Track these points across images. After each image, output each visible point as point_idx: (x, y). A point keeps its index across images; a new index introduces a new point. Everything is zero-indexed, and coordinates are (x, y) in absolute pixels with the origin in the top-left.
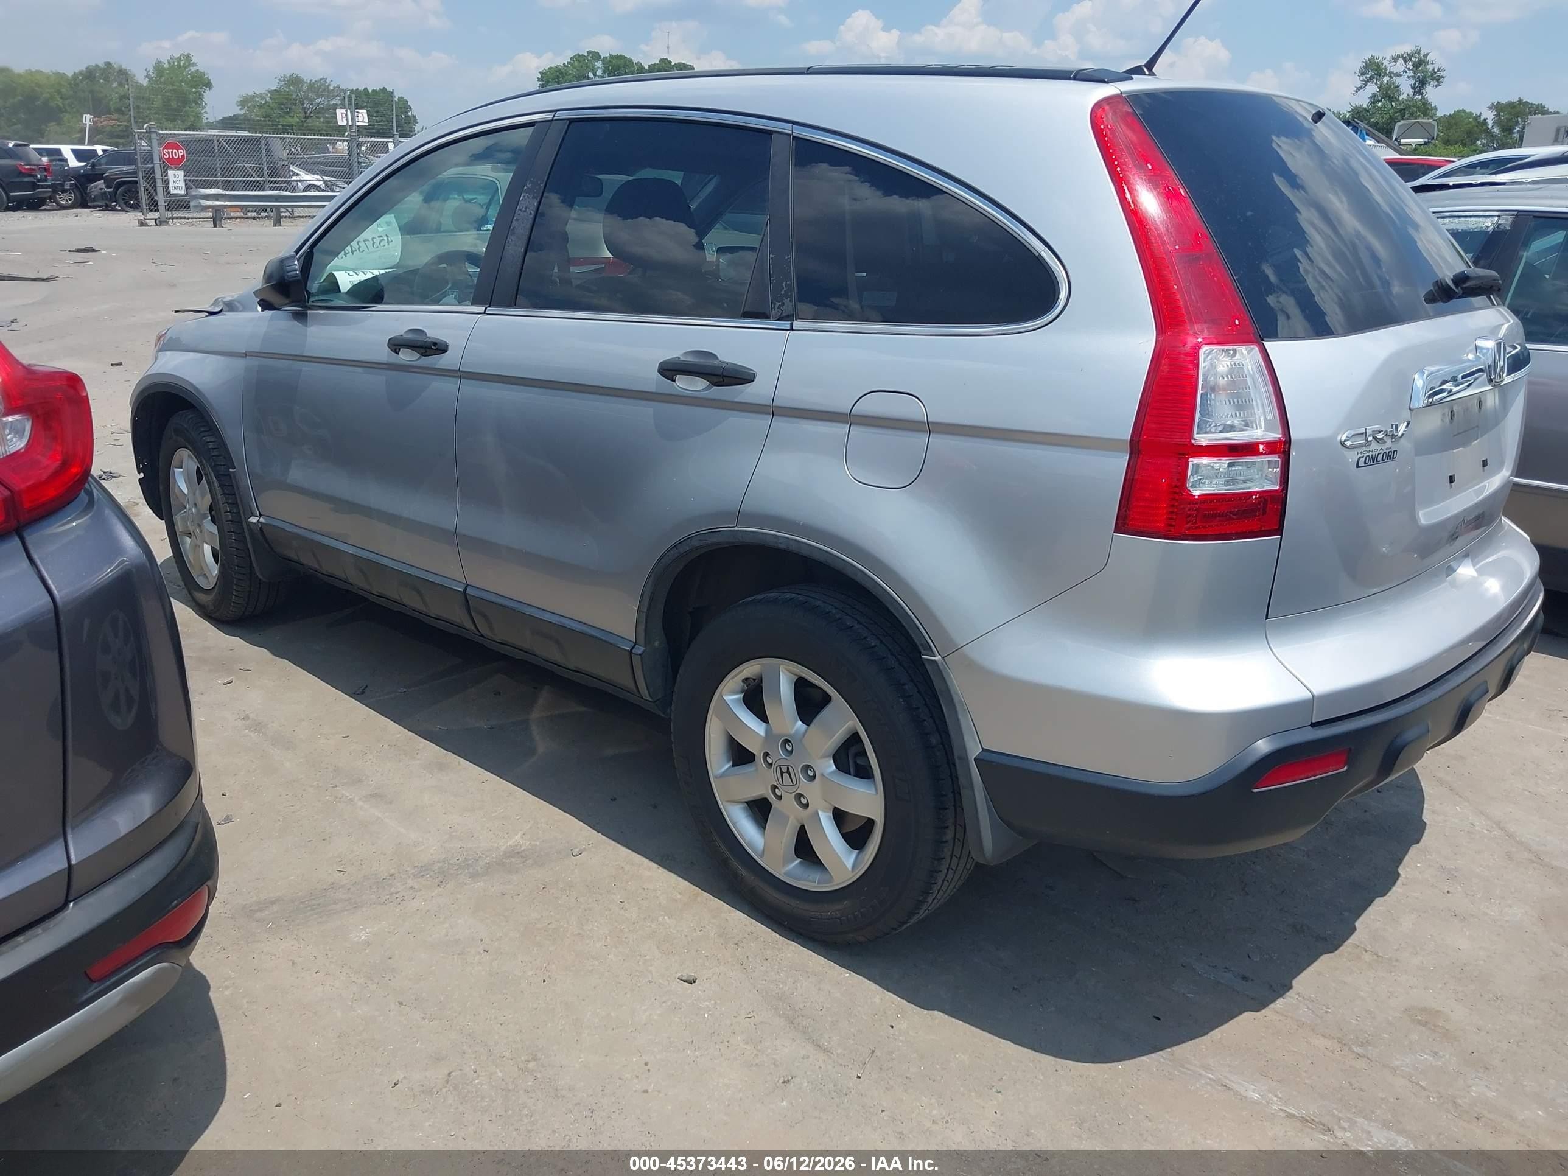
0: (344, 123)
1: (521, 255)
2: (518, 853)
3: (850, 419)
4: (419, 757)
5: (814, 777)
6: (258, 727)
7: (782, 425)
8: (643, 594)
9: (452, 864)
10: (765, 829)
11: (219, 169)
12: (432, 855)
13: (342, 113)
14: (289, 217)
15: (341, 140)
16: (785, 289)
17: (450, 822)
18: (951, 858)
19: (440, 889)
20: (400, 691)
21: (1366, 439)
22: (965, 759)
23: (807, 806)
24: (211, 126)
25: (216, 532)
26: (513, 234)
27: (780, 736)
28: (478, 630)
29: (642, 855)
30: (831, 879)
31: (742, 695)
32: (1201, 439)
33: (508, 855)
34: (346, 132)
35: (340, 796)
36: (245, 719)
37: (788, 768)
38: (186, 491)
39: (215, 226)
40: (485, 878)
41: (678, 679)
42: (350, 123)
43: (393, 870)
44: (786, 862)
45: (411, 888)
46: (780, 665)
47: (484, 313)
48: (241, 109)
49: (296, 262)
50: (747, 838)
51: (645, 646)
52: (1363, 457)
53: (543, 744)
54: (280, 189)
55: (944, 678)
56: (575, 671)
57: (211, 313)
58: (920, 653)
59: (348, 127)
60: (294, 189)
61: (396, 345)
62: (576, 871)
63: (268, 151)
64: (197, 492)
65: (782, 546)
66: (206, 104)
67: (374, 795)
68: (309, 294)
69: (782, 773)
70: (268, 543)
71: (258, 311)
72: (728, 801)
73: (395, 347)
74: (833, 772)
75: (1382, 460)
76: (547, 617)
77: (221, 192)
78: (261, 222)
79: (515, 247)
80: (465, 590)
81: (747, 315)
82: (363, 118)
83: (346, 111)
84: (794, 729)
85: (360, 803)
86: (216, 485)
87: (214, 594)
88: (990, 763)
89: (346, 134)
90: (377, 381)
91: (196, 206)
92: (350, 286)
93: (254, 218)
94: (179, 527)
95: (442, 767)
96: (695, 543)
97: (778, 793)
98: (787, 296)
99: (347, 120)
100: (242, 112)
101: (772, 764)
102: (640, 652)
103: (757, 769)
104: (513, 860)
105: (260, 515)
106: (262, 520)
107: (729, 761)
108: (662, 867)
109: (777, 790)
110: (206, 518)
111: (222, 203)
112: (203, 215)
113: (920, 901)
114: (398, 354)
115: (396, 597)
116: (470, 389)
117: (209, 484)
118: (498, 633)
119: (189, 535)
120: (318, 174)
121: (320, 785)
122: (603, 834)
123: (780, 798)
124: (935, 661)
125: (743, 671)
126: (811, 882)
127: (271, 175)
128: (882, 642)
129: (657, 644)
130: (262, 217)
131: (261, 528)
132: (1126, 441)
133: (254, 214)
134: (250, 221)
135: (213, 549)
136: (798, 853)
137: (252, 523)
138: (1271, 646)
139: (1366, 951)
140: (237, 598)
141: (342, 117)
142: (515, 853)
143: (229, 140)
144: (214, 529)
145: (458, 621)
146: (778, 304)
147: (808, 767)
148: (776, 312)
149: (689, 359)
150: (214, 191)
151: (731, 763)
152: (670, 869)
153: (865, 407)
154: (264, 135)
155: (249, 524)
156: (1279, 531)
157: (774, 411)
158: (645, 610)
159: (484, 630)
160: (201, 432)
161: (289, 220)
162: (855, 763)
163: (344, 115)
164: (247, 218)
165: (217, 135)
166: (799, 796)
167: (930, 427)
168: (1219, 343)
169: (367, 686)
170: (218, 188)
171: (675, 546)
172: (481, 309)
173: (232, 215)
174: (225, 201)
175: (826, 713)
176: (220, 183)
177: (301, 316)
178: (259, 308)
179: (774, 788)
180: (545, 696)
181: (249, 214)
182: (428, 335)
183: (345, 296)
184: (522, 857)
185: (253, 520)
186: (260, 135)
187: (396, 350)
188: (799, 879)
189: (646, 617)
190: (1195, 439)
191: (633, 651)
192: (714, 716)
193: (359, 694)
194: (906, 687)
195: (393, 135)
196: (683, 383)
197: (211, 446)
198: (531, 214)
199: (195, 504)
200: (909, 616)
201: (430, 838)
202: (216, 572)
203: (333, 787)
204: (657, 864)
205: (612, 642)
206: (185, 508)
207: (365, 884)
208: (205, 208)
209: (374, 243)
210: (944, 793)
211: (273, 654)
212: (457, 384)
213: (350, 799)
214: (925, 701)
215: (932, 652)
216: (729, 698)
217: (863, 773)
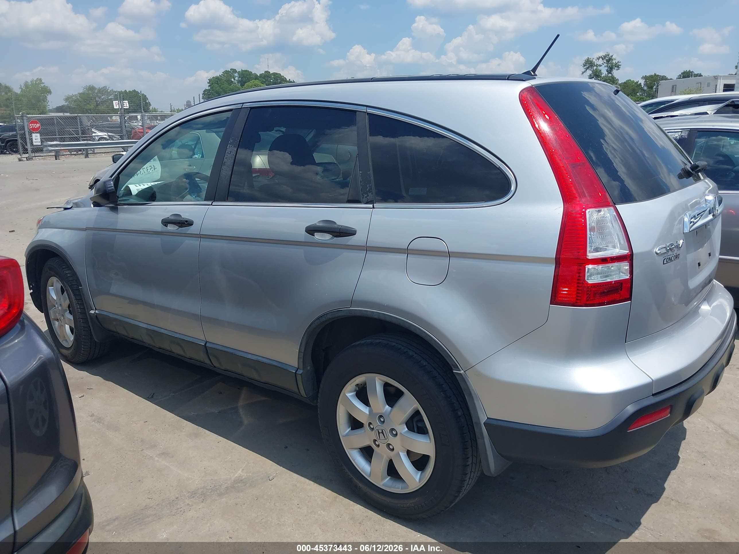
0: (118, 107)
1: (230, 175)
2: (241, 480)
3: (407, 251)
4: (184, 430)
5: (396, 434)
6: (99, 420)
7: (372, 256)
8: (301, 343)
9: (207, 489)
10: (371, 463)
11: (57, 132)
12: (197, 485)
13: (116, 103)
14: (92, 153)
15: (115, 116)
16: (369, 188)
17: (204, 466)
18: (471, 473)
19: (203, 504)
20: (171, 395)
21: (666, 249)
22: (479, 423)
23: (393, 450)
24: (51, 111)
25: (72, 319)
26: (224, 165)
27: (378, 414)
28: (212, 364)
29: (305, 478)
30: (407, 487)
31: (355, 393)
32: (591, 255)
33: (236, 482)
34: (118, 112)
35: (146, 455)
36: (92, 415)
37: (382, 431)
38: (55, 298)
39: (56, 159)
40: (226, 496)
41: (321, 386)
42: (120, 108)
43: (177, 495)
44: (383, 479)
45: (188, 504)
46: (375, 377)
47: (212, 205)
48: (65, 102)
49: (112, 183)
50: (361, 468)
51: (303, 370)
52: (665, 259)
53: (246, 420)
54: (87, 140)
55: (466, 382)
56: (264, 383)
57: (66, 209)
58: (452, 370)
59: (120, 109)
60: (94, 140)
61: (166, 222)
62: (272, 488)
63: (81, 122)
64: (62, 299)
65: (376, 317)
66: (48, 101)
67: (163, 453)
68: (118, 197)
69: (379, 433)
70: (99, 322)
71: (92, 207)
72: (349, 449)
73: (165, 224)
74: (406, 432)
75: (674, 259)
76: (249, 356)
77: (58, 143)
78: (79, 156)
79: (226, 172)
80: (206, 344)
81: (349, 201)
82: (126, 105)
83: (118, 102)
84: (385, 410)
85: (157, 459)
86: (72, 295)
87: (72, 350)
88: (491, 425)
89: (119, 113)
90: (157, 240)
91: (46, 150)
92: (137, 192)
93: (75, 155)
94: (52, 316)
95: (196, 435)
96: (329, 316)
97: (377, 443)
98: (370, 191)
99: (119, 106)
100: (66, 104)
101: (373, 428)
102: (300, 373)
103: (365, 431)
104: (239, 484)
105: (96, 309)
106: (97, 312)
107: (349, 428)
108: (316, 483)
109: (376, 442)
110: (66, 311)
111: (59, 148)
112: (50, 154)
113: (456, 496)
114: (167, 227)
115: (169, 348)
116: (206, 243)
117: (68, 295)
118: (222, 365)
119: (57, 320)
120: (105, 132)
121: (135, 450)
122: (283, 467)
123: (378, 446)
124: (460, 374)
125: (356, 380)
126: (397, 488)
127: (82, 134)
128: (429, 363)
129: (309, 368)
130: (79, 154)
131: (96, 316)
132: (552, 258)
133: (75, 153)
134: (73, 156)
135: (70, 327)
136: (389, 474)
137: (92, 313)
138: (628, 355)
139: (673, 500)
140: (84, 352)
141: (116, 105)
142: (240, 480)
143: (61, 118)
144: (71, 317)
145: (202, 360)
146: (365, 195)
147: (392, 430)
148: (365, 200)
149: (321, 224)
150: (55, 143)
151: (350, 428)
152: (320, 484)
153: (415, 246)
154: (79, 115)
155: (90, 314)
156: (630, 299)
157: (367, 249)
158: (303, 351)
159: (216, 364)
160: (64, 268)
161: (92, 155)
162: (417, 426)
163: (117, 104)
164: (72, 155)
165: (56, 116)
166: (389, 445)
167: (449, 255)
168: (595, 207)
169: (154, 394)
170: (57, 141)
171: (318, 319)
172: (210, 203)
173: (64, 153)
174: (61, 147)
175: (402, 401)
176: (58, 139)
177: (114, 209)
178: (92, 206)
179: (375, 441)
180: (244, 392)
181: (73, 153)
182: (182, 217)
183: (135, 197)
184: (244, 483)
185: (92, 312)
186: (77, 115)
187: (166, 225)
188: (390, 487)
189: (303, 356)
190: (588, 256)
191: (297, 373)
192: (341, 404)
193: (150, 398)
194: (443, 386)
195: (142, 112)
196: (318, 236)
197: (69, 275)
198: (233, 155)
199: (61, 305)
200: (445, 351)
201: (195, 476)
202: (73, 338)
203: (141, 450)
204: (313, 481)
205: (285, 368)
206: (55, 306)
207: (163, 504)
208: (51, 151)
209: (147, 170)
210: (466, 440)
211: (105, 379)
212: (199, 241)
213: (151, 456)
214: (453, 393)
215: (458, 368)
216: (349, 395)
217: (422, 431)
